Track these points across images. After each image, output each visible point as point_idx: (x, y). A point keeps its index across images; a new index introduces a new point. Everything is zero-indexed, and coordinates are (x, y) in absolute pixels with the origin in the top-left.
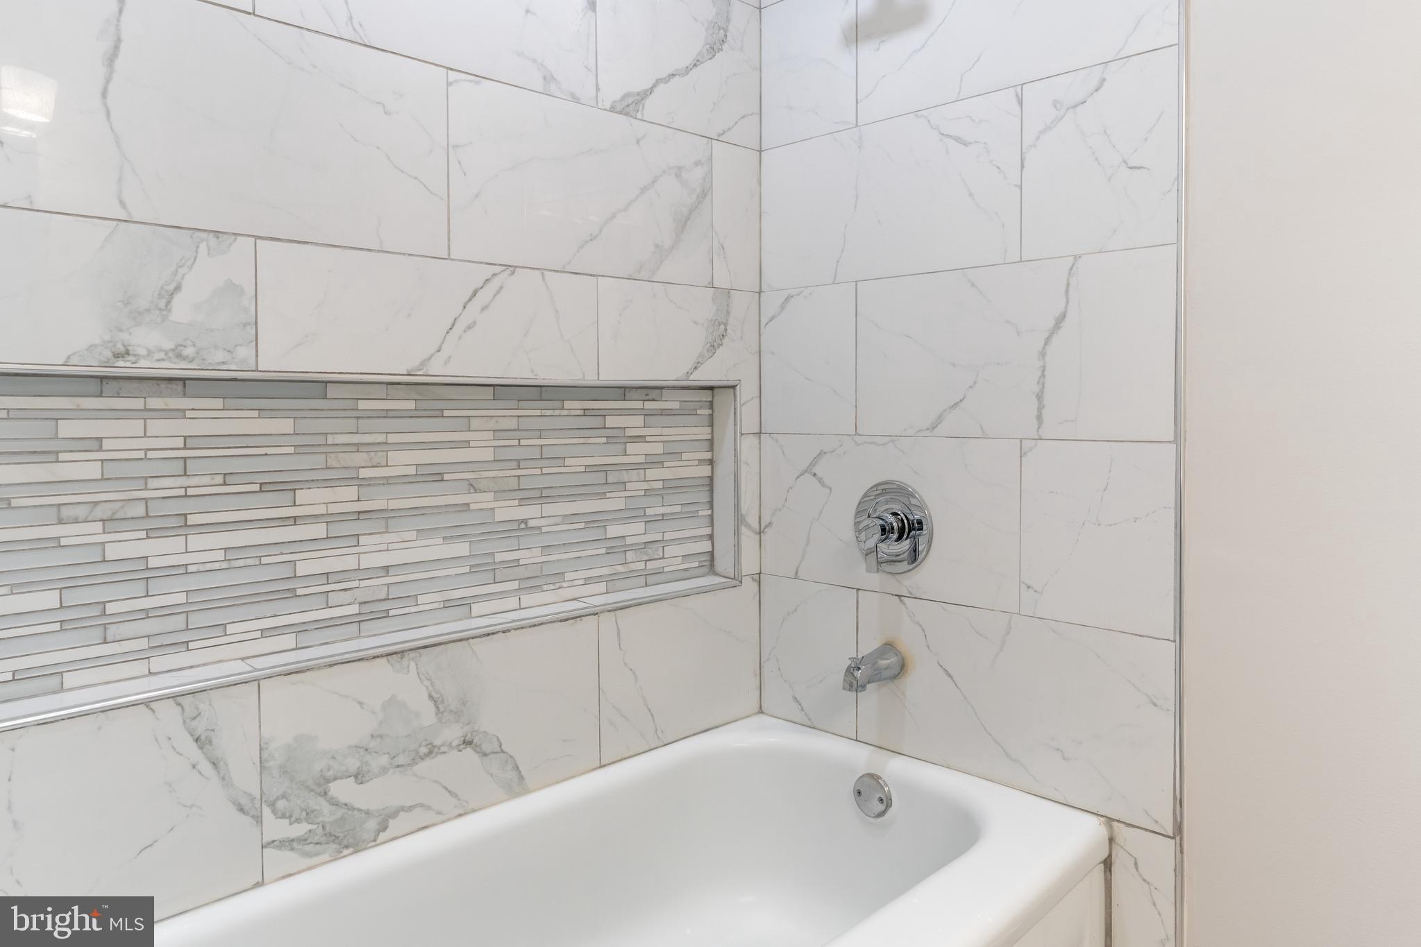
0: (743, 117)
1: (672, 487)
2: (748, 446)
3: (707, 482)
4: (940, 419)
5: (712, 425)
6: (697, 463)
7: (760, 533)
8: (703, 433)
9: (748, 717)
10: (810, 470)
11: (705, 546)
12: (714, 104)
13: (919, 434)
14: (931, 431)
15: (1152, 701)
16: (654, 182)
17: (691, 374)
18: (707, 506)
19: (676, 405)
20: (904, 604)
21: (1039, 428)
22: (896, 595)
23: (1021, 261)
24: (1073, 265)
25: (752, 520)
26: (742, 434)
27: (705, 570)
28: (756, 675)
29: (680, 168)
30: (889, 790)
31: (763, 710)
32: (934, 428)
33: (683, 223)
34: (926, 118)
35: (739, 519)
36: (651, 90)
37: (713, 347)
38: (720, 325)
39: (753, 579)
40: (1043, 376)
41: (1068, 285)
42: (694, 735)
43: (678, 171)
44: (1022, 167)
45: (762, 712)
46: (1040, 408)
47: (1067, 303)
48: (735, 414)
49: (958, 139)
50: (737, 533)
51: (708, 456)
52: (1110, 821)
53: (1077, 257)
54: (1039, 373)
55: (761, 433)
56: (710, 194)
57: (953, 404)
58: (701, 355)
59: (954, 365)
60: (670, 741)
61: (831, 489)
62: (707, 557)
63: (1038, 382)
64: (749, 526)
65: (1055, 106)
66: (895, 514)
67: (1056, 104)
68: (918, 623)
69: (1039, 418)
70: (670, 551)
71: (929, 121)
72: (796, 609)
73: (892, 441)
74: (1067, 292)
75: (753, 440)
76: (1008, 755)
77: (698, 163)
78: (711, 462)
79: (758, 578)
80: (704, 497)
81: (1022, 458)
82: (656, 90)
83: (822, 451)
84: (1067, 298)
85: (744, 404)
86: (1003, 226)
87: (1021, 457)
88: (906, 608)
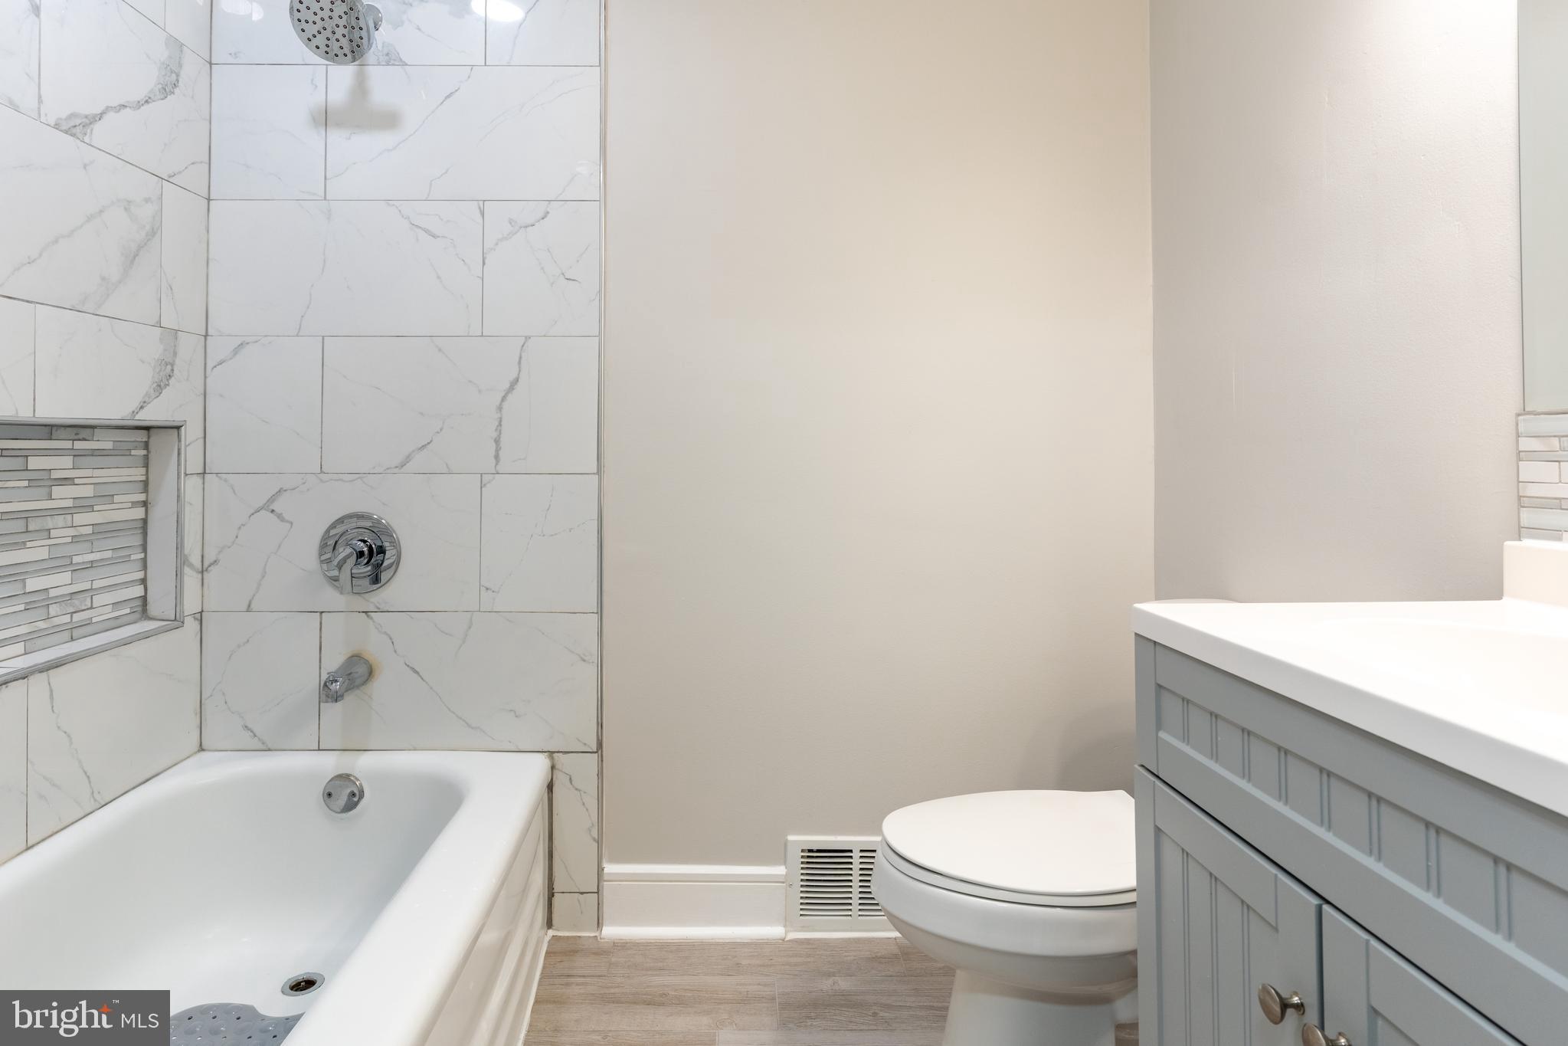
0: (193, 164)
1: (102, 531)
2: (192, 486)
3: (140, 524)
4: (408, 459)
5: (146, 466)
6: (130, 505)
7: (202, 572)
8: (138, 474)
9: (188, 757)
10: (268, 507)
11: (138, 591)
12: (165, 145)
13: (389, 471)
14: (400, 469)
15: (582, 658)
16: (101, 212)
17: (137, 413)
18: (140, 550)
19: (109, 445)
20: (372, 618)
21: (497, 464)
22: (363, 612)
23: (482, 336)
24: (524, 344)
25: (195, 560)
26: (186, 475)
27: (137, 616)
28: (196, 714)
29: (129, 202)
30: (361, 785)
31: (204, 747)
32: (402, 466)
33: (132, 258)
34: (397, 207)
35: (182, 560)
36: (101, 116)
37: (160, 387)
38: (167, 365)
39: (194, 617)
40: (500, 425)
41: (520, 358)
42: (134, 788)
43: (127, 205)
44: (484, 264)
45: (203, 750)
46: (498, 450)
47: (520, 371)
48: (179, 454)
49: (426, 231)
50: (179, 575)
51: (142, 497)
52: (551, 753)
53: (527, 338)
54: (497, 424)
55: (205, 473)
56: (159, 232)
57: (420, 446)
58: (147, 394)
59: (422, 414)
60: (107, 801)
61: (292, 523)
62: (139, 603)
63: (496, 430)
64: (191, 566)
65: (511, 223)
66: (364, 541)
67: (511, 221)
68: (385, 633)
69: (497, 457)
70: (99, 600)
71: (400, 211)
72: (248, 641)
73: (359, 478)
74: (519, 363)
75: (198, 480)
76: (469, 726)
77: (147, 200)
78: (145, 504)
79: (200, 617)
80: (137, 541)
81: (483, 489)
82: (106, 117)
83: (281, 488)
84: (520, 367)
85: (189, 445)
86: (467, 307)
87: (481, 488)
88: (374, 622)
